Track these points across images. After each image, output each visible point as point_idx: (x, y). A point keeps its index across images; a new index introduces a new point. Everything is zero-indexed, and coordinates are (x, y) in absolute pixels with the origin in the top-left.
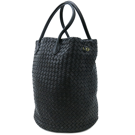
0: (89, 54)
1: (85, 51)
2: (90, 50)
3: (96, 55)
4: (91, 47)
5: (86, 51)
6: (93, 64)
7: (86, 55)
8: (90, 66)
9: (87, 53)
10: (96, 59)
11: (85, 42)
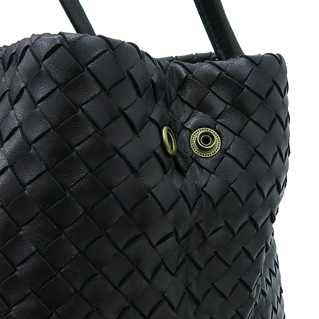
0: (213, 184)
1: (179, 164)
2: (224, 151)
3: (279, 187)
4: (233, 121)
5: (195, 159)
6: (255, 263)
7: (191, 195)
8: (225, 285)
9: (202, 178)
10: (273, 220)
11: (183, 83)
